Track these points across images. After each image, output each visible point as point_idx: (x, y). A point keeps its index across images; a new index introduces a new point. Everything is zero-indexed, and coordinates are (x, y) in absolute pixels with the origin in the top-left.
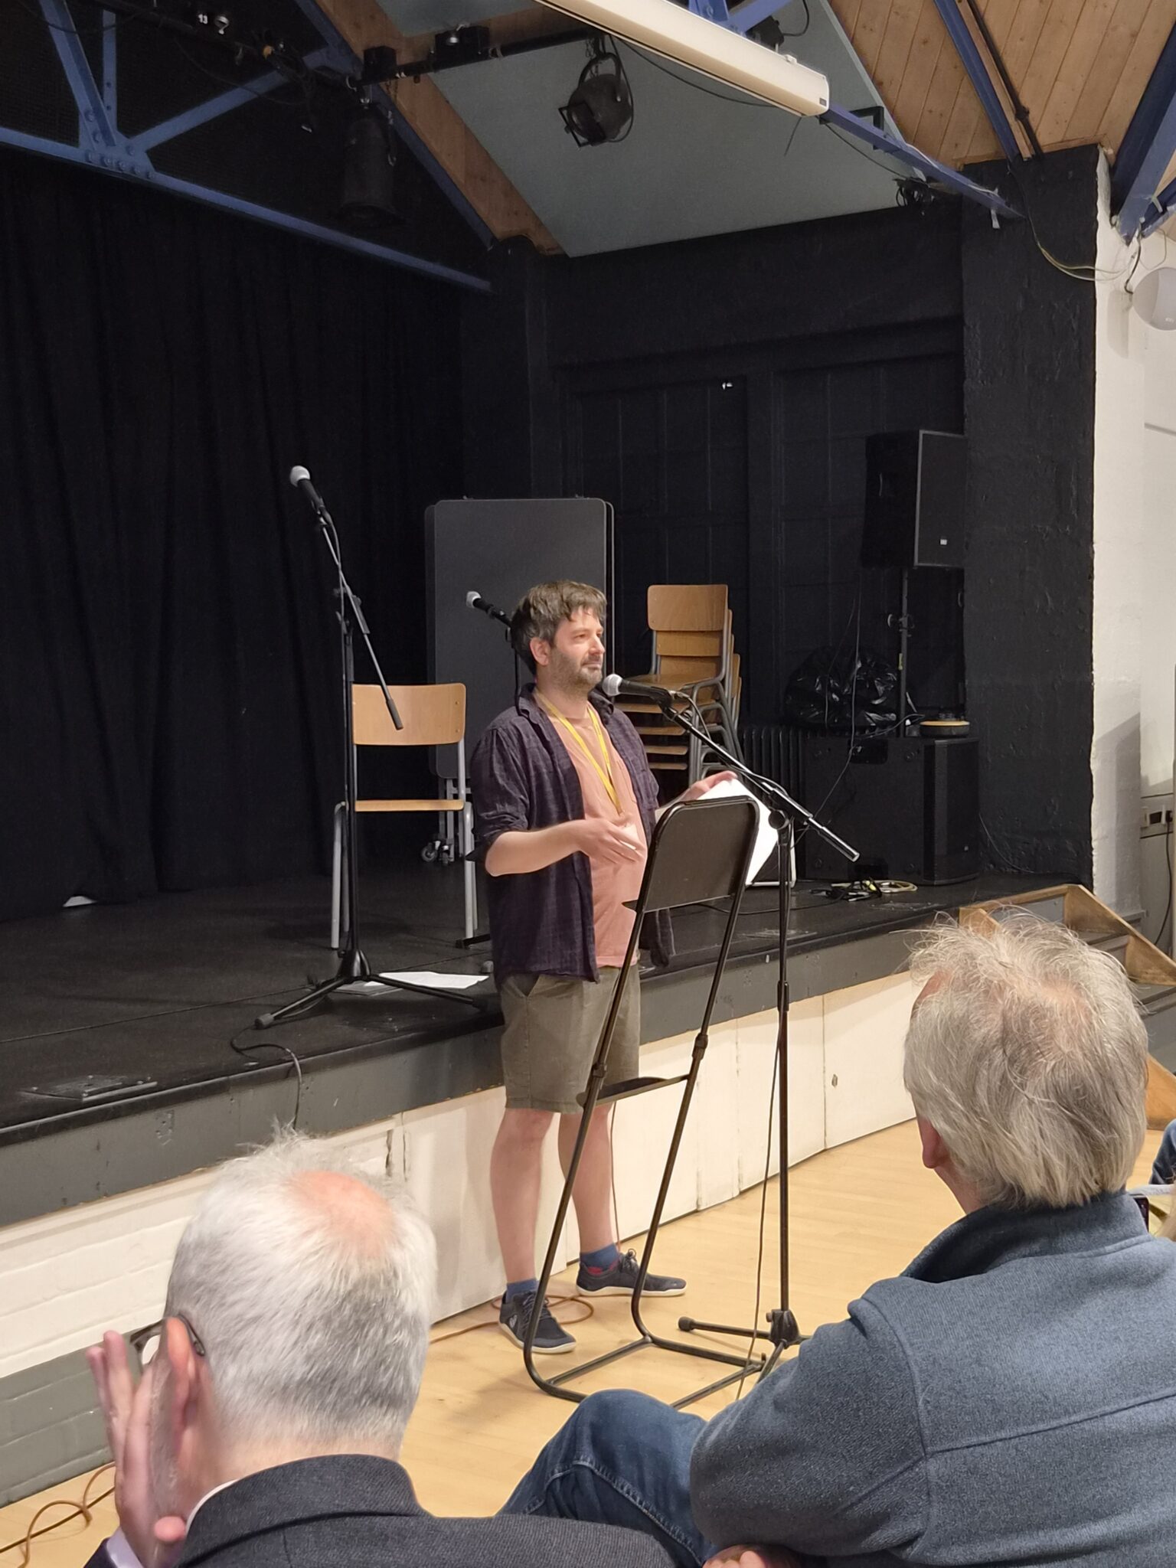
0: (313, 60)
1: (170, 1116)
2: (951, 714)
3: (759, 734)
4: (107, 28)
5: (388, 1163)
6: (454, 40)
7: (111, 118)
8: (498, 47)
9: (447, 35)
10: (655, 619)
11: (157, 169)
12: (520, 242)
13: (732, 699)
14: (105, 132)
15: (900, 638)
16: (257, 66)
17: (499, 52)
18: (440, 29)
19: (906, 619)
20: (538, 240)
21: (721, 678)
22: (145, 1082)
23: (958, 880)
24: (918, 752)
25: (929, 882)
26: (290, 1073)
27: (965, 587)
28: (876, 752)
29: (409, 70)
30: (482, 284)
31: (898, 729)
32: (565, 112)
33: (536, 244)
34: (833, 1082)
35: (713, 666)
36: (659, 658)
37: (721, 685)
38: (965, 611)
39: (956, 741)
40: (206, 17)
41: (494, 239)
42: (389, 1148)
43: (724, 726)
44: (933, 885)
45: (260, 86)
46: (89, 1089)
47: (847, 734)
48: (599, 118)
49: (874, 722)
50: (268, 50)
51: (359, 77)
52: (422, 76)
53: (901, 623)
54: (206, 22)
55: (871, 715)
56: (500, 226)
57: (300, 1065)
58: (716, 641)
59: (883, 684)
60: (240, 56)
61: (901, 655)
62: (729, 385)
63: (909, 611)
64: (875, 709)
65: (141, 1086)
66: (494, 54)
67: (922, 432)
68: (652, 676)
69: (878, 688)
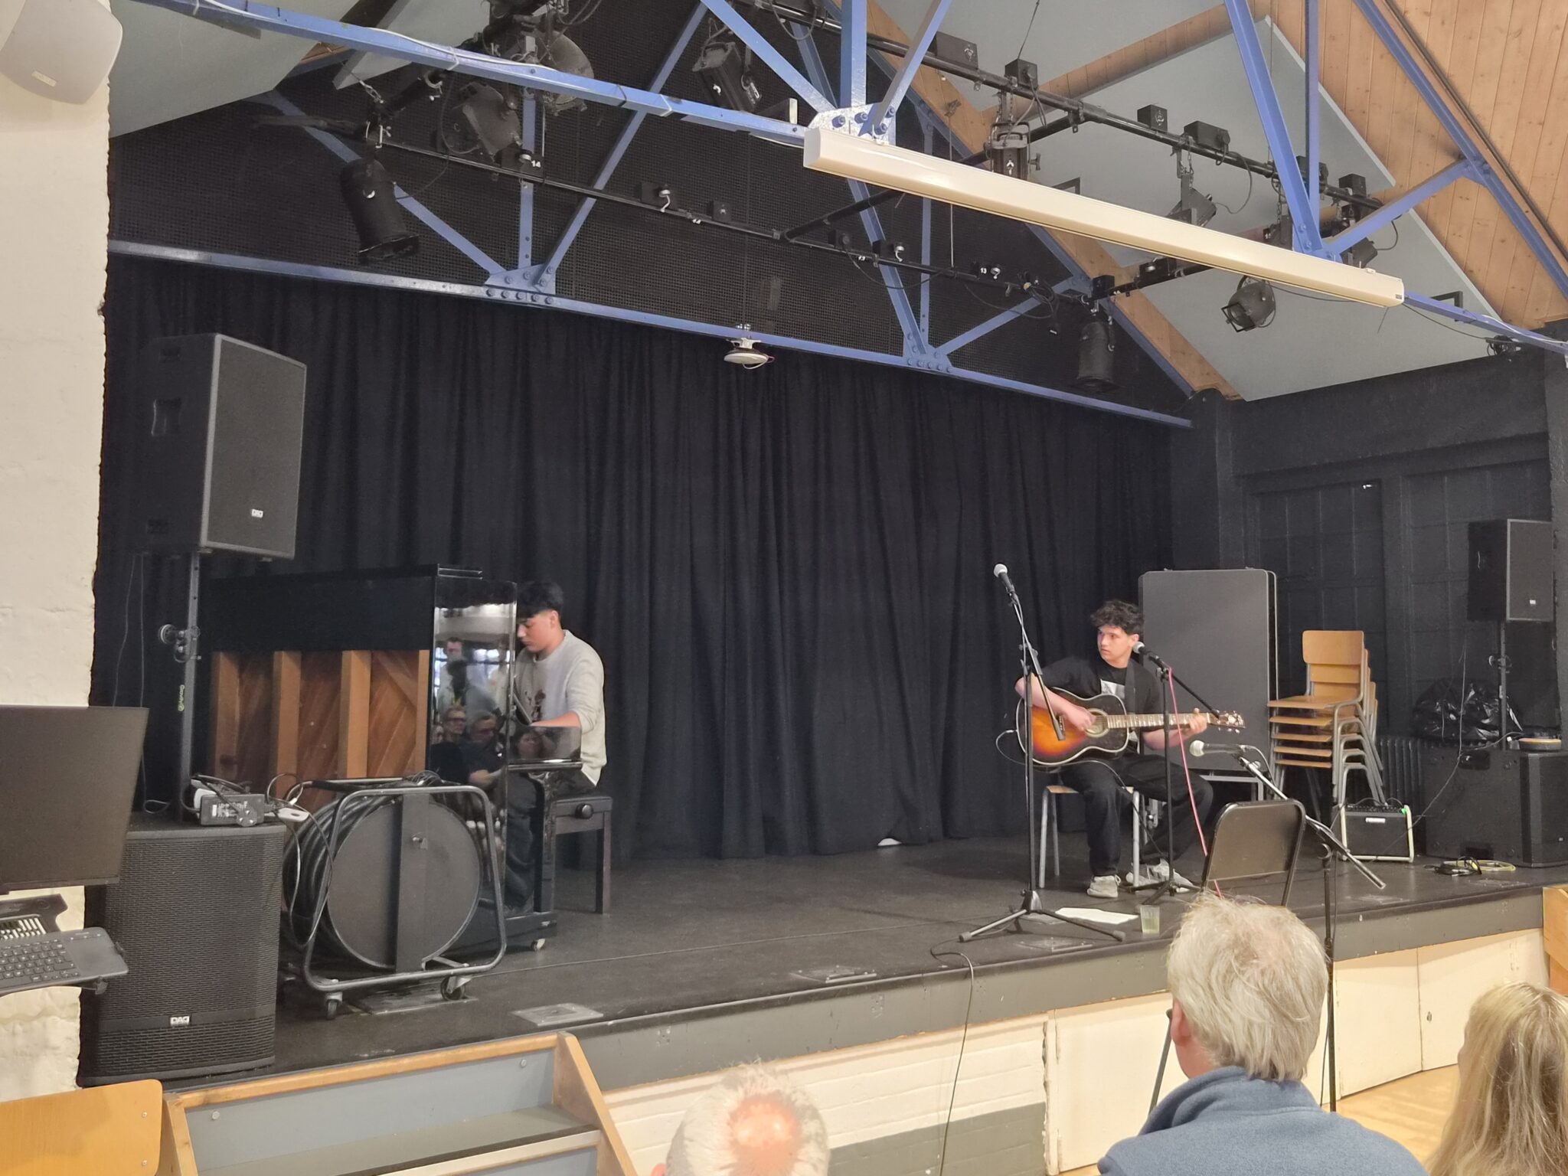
0: (1059, 289)
1: (881, 998)
2: (1545, 734)
3: (1393, 742)
4: (924, 282)
5: (1044, 1046)
6: (1151, 268)
7: (924, 337)
8: (1181, 270)
9: (1147, 265)
10: (1308, 656)
11: (954, 365)
12: (1212, 393)
13: (1370, 716)
14: (920, 347)
15: (1500, 675)
16: (1020, 296)
17: (1182, 274)
18: (1143, 261)
19: (1504, 660)
20: (1224, 391)
21: (1360, 699)
22: (869, 973)
23: (1553, 864)
24: (1515, 762)
25: (1526, 864)
26: (966, 975)
27: (1557, 635)
28: (1481, 761)
29: (1122, 289)
30: (1185, 423)
31: (1500, 743)
32: (1226, 310)
33: (1223, 393)
34: (1428, 1019)
35: (1355, 690)
36: (1313, 684)
37: (1360, 706)
38: (1557, 653)
39: (1547, 755)
40: (985, 269)
41: (1193, 392)
42: (1045, 1035)
43: (1363, 736)
44: (1531, 868)
45: (1023, 308)
46: (832, 976)
47: (1456, 745)
48: (1250, 312)
49: (1484, 736)
50: (1027, 285)
51: (1090, 296)
52: (1131, 292)
53: (1500, 662)
54: (985, 272)
55: (1482, 731)
56: (1197, 383)
57: (974, 971)
58: (1356, 672)
59: (1490, 708)
60: (1008, 290)
61: (1501, 687)
62: (1369, 486)
63: (1506, 654)
64: (1485, 727)
65: (866, 975)
66: (1179, 275)
67: (1509, 521)
68: (1307, 696)
69: (1486, 711)
